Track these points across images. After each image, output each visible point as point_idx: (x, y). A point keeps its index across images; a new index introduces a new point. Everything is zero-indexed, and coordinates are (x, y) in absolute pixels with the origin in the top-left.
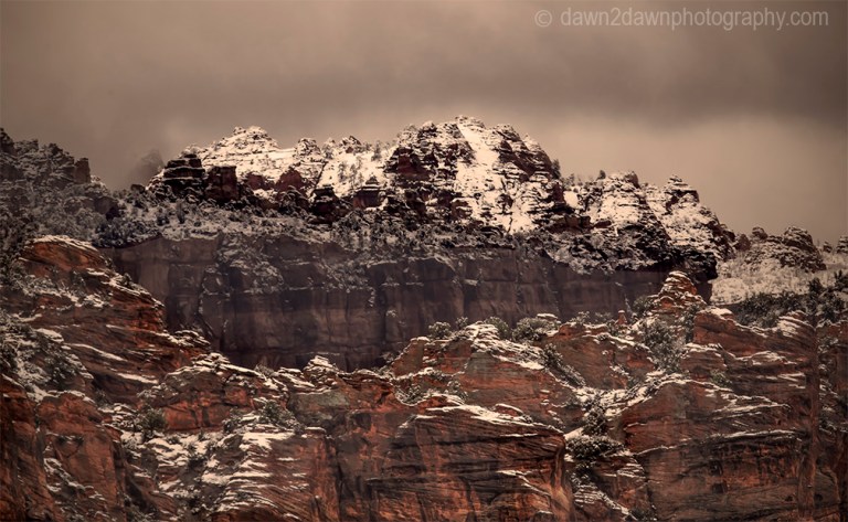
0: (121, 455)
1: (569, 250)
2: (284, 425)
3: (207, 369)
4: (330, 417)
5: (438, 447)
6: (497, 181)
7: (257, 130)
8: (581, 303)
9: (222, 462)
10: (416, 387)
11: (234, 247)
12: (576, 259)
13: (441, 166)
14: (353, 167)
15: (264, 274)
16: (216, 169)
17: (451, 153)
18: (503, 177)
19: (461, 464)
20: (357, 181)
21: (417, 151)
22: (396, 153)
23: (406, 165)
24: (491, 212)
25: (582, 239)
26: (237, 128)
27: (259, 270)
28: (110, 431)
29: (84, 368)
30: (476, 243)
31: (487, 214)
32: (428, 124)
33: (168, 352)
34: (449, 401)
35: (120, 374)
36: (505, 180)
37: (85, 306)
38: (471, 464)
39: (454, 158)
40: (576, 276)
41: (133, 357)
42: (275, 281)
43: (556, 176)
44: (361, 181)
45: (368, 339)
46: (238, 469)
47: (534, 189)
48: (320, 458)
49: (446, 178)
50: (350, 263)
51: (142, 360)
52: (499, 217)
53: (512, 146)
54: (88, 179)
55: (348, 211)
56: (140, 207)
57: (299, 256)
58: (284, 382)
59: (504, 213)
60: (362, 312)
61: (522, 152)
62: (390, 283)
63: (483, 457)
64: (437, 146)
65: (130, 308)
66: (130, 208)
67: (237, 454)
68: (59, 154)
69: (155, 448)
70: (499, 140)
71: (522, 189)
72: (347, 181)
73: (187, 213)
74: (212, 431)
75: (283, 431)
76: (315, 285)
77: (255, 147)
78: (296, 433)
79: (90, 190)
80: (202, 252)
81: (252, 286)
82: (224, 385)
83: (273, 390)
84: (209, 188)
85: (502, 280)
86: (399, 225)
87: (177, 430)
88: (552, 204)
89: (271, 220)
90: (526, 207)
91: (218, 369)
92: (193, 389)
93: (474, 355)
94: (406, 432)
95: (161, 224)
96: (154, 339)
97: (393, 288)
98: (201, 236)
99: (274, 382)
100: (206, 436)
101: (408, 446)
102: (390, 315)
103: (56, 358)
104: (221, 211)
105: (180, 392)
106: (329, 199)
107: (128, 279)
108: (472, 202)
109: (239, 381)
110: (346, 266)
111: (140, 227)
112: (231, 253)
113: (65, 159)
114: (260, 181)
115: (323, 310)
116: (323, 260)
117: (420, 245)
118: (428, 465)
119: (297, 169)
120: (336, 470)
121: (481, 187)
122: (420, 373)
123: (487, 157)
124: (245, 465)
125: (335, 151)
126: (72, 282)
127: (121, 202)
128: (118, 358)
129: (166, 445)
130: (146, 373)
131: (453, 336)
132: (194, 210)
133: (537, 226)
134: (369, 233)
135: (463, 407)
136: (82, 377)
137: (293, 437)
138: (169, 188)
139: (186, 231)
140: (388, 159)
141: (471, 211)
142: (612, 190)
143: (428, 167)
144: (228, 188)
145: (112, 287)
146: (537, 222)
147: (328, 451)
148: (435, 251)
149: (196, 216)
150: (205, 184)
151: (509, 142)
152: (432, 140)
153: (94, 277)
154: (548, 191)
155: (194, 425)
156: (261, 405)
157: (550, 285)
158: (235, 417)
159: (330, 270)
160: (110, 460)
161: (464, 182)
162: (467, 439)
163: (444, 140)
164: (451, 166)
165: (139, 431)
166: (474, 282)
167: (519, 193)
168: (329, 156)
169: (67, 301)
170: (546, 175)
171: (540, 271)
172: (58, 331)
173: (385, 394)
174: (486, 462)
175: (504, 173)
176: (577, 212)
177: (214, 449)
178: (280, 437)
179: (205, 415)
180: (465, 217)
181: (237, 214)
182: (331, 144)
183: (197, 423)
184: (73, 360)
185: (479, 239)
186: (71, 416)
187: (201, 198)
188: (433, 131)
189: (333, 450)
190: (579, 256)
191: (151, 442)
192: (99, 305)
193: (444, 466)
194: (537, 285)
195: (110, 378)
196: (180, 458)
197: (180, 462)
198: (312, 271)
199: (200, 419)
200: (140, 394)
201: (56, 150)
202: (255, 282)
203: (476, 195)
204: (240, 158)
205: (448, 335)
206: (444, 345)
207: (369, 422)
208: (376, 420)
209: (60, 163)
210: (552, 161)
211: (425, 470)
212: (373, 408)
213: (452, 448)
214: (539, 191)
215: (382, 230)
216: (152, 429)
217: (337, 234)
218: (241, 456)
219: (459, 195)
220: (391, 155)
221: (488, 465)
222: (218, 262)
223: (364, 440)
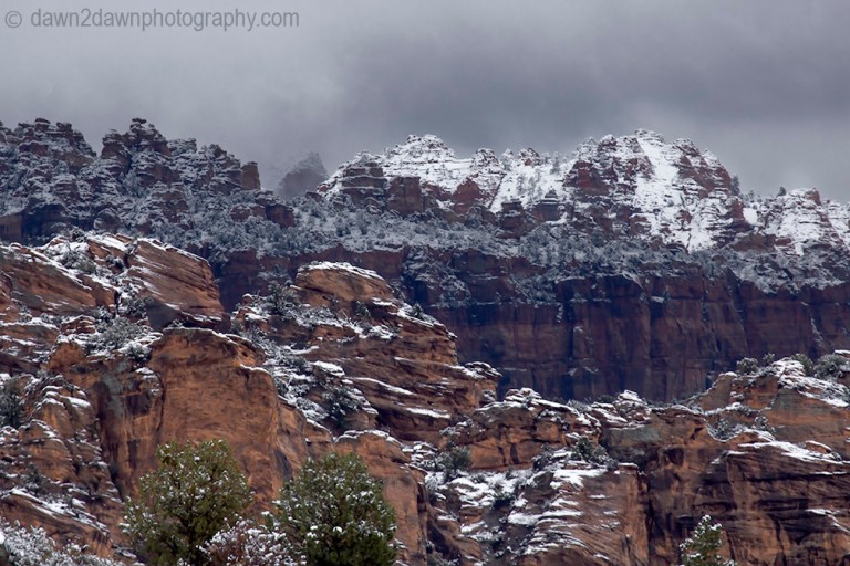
0: (425, 498)
1: (755, 268)
2: (597, 461)
3: (519, 405)
4: (643, 453)
5: (749, 483)
6: (676, 196)
7: (432, 138)
8: (766, 322)
9: (530, 501)
10: (724, 424)
11: (420, 261)
12: (762, 278)
13: (621, 180)
14: (531, 179)
15: (451, 288)
16: (400, 179)
17: (630, 168)
18: (682, 192)
19: (772, 501)
20: (535, 194)
21: (597, 165)
22: (576, 166)
23: (585, 179)
24: (670, 228)
25: (767, 258)
26: (411, 136)
27: (446, 284)
28: (413, 472)
29: (367, 403)
30: (663, 260)
31: (665, 230)
32: (608, 137)
33: (462, 385)
34: (760, 437)
35: (409, 409)
36: (684, 196)
37: (370, 338)
38: (781, 502)
39: (633, 173)
40: (761, 295)
41: (424, 391)
42: (462, 295)
43: (736, 193)
44: (540, 194)
45: (555, 355)
46: (548, 508)
47: (713, 206)
48: (632, 495)
49: (625, 193)
50: (539, 278)
51: (433, 394)
52: (678, 233)
53: (692, 161)
54: (256, 184)
55: (534, 226)
56: (317, 216)
57: (487, 270)
58: (597, 418)
59: (683, 229)
60: (549, 328)
61: (701, 168)
62: (578, 299)
63: (793, 494)
64: (616, 160)
65: (422, 340)
66: (305, 217)
67: (548, 492)
68: (222, 157)
69: (458, 489)
70: (678, 155)
71: (701, 205)
72: (526, 194)
73: (369, 223)
74: (520, 468)
75: (595, 467)
76: (502, 301)
77: (431, 156)
78: (609, 469)
79: (261, 196)
80: (387, 264)
81: (438, 300)
82: (536, 420)
83: (586, 426)
84: (391, 198)
85: (687, 298)
86: (586, 241)
87: (483, 468)
88: (730, 221)
89: (458, 233)
90: (706, 224)
91: (530, 404)
92: (502, 425)
93: (781, 391)
94: (718, 468)
95: (341, 235)
96: (448, 372)
97: (581, 304)
98: (386, 249)
99: (586, 418)
100: (514, 474)
101: (719, 483)
102: (577, 331)
103: (336, 393)
104: (405, 223)
105: (488, 429)
106: (517, 213)
107: (418, 309)
108: (651, 218)
109: (551, 416)
110: (534, 281)
111: (318, 238)
112: (417, 266)
113: (230, 162)
114: (437, 192)
115: (511, 326)
116: (512, 275)
117: (608, 262)
118: (738, 502)
119: (474, 180)
120: (647, 507)
121: (661, 202)
122: (728, 408)
123: (665, 172)
124: (556, 504)
125: (514, 163)
126: (355, 311)
127: (296, 211)
128: (407, 392)
129: (471, 484)
130: (437, 407)
131: (760, 372)
132: (377, 221)
133: (715, 242)
134: (557, 248)
135: (774, 443)
136: (366, 412)
137: (605, 473)
138: (349, 198)
139: (369, 243)
140: (568, 172)
141: (650, 227)
142: (793, 207)
143: (608, 182)
144: (411, 200)
145: (401, 318)
146: (715, 238)
147: (640, 488)
148: (622, 268)
149: (379, 228)
150: (386, 195)
151: (688, 157)
152: (612, 154)
153: (380, 307)
154: (727, 207)
155: (501, 463)
156: (574, 441)
157: (735, 303)
158: (546, 454)
159: (518, 285)
160: (414, 503)
161: (643, 197)
162: (777, 476)
163: (624, 154)
164: (631, 180)
165: (441, 471)
166: (660, 300)
167: (698, 210)
168: (507, 168)
169: (348, 332)
170: (725, 191)
171: (725, 289)
172: (338, 364)
173: (697, 430)
174: (796, 500)
175: (683, 189)
176: (756, 229)
177: (523, 487)
178: (593, 473)
179: (513, 451)
180: (644, 232)
181: (423, 226)
182: (510, 156)
183: (504, 461)
184: (355, 394)
185: (666, 257)
186: (370, 457)
187: (383, 209)
188: (612, 145)
189: (645, 487)
190: (764, 274)
191: (454, 482)
192: (388, 337)
193: (755, 503)
194: (721, 304)
195: (396, 413)
196: (486, 498)
197: (485, 502)
198: (501, 287)
199: (508, 457)
200: (442, 432)
201: (218, 151)
202: (442, 296)
203: (655, 210)
204: (414, 167)
205: (755, 371)
206: (751, 381)
207: (681, 458)
208: (689, 455)
209: (224, 166)
210: (732, 177)
211: (736, 507)
212: (686, 443)
213: (763, 485)
214: (719, 207)
215: (570, 246)
216: (455, 468)
217: (525, 249)
218: (553, 494)
219: (638, 210)
220: (570, 168)
221: (798, 503)
222: (404, 275)
223: (676, 477)
